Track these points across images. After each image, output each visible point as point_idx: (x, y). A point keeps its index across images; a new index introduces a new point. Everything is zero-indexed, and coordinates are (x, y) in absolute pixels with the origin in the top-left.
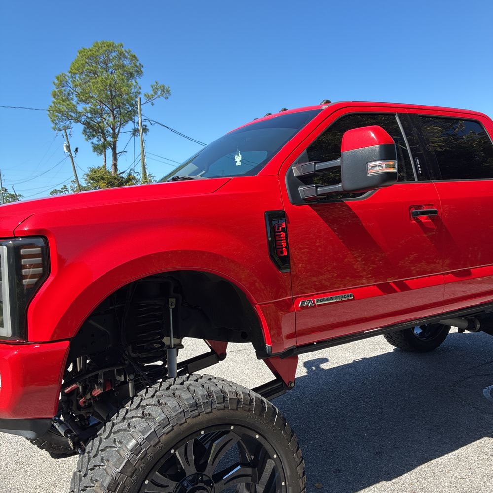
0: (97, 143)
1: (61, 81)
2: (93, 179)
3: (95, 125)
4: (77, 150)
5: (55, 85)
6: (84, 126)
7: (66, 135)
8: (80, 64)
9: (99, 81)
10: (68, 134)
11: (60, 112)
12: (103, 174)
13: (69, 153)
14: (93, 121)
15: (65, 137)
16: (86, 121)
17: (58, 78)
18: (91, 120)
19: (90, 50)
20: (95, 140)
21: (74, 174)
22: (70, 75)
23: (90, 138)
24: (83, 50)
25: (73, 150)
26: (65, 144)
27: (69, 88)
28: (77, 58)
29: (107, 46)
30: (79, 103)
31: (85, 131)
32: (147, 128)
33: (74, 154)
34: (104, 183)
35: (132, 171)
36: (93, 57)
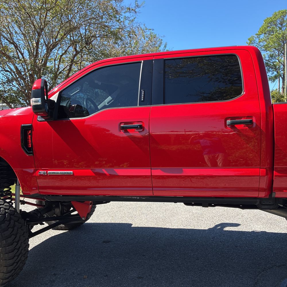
0: (271, 75)
1: (251, 41)
3: (271, 64)
5: (247, 43)
8: (264, 28)
9: (274, 36)
17: (249, 39)
19: (271, 18)
22: (256, 36)
24: (267, 19)
28: (263, 24)
29: (282, 13)
34: (274, 99)
36: (272, 22)
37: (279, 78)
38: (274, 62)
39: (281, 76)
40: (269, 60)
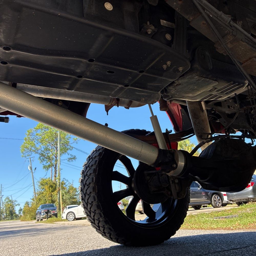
1: (29, 133)
2: (42, 185)
3: (45, 155)
4: (35, 169)
5: (26, 135)
6: (40, 155)
7: (31, 161)
8: (41, 124)
10: (31, 160)
11: (26, 148)
12: (47, 181)
13: (31, 171)
14: (45, 153)
15: (30, 162)
16: (41, 153)
18: (44, 152)
20: (45, 163)
21: (33, 182)
22: (34, 130)
23: (42, 162)
25: (33, 169)
26: (30, 165)
27: (33, 136)
30: (38, 144)
31: (40, 158)
32: (76, 157)
33: (33, 171)
34: (47, 186)
35: (64, 180)
37: (52, 167)
38: (48, 153)
39: (53, 166)
40: (44, 151)
